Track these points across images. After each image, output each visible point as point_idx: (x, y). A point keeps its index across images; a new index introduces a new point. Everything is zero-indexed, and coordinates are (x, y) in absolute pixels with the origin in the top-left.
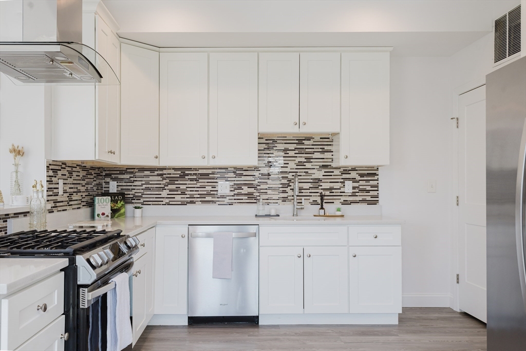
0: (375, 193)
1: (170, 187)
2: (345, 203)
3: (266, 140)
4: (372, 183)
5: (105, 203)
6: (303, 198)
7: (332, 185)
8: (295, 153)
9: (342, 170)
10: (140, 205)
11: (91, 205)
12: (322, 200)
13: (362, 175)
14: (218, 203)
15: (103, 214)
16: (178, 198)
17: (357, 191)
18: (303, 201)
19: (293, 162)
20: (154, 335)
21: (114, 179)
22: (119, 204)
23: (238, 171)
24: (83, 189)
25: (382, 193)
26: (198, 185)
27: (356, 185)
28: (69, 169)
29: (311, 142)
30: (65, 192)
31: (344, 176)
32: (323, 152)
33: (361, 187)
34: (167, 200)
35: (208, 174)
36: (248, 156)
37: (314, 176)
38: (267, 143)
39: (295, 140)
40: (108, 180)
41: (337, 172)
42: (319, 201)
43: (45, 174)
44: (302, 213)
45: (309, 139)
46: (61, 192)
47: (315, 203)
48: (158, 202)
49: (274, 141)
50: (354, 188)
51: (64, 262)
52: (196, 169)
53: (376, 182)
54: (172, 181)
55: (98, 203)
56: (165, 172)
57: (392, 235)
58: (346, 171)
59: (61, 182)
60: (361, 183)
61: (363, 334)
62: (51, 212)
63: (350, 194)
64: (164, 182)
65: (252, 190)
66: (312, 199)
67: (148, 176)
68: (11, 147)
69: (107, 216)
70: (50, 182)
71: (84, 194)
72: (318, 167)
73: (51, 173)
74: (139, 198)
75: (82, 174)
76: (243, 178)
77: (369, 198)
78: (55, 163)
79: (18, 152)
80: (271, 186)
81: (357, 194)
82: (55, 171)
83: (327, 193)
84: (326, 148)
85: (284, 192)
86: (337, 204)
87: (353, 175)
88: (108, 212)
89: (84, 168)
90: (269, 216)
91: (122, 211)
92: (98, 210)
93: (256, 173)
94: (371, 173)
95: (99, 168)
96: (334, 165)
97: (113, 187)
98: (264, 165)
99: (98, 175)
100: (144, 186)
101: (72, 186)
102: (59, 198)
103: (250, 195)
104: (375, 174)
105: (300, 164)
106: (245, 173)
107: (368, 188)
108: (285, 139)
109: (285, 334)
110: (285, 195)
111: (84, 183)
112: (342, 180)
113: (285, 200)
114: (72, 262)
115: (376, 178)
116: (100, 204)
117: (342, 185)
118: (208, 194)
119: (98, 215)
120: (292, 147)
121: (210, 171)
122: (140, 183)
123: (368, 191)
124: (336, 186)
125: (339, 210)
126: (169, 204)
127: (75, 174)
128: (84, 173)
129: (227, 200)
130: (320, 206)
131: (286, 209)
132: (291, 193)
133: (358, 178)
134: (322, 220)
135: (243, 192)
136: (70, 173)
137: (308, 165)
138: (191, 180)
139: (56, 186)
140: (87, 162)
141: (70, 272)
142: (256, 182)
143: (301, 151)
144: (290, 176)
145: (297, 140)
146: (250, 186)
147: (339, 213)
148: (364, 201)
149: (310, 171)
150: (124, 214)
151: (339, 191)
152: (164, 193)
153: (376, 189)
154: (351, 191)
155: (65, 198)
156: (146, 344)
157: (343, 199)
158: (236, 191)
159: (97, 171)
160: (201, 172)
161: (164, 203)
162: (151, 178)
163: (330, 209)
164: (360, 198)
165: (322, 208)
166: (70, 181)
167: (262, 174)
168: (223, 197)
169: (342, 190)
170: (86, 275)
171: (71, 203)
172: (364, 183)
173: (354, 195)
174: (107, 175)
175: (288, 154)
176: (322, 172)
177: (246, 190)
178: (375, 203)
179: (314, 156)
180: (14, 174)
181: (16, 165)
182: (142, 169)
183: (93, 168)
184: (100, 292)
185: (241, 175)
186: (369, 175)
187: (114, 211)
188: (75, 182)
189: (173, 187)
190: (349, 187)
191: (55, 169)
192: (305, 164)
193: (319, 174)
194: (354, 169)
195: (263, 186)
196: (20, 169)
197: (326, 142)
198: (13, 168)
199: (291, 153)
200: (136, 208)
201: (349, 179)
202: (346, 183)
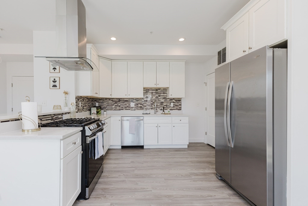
0: (180, 106)
1: (115, 104)
2: (171, 110)
4: (179, 103)
5: (94, 110)
6: (158, 108)
7: (167, 104)
9: (170, 99)
10: (106, 110)
11: (90, 110)
12: (164, 109)
13: (176, 101)
14: (131, 110)
15: (94, 113)
16: (118, 108)
18: (158, 109)
19: (154, 97)
20: (110, 152)
21: (97, 102)
22: (99, 110)
23: (137, 99)
24: (87, 105)
25: (182, 106)
26: (124, 104)
27: (174, 104)
28: (83, 99)
29: (160, 90)
30: (82, 106)
31: (171, 101)
32: (164, 93)
33: (176, 105)
34: (114, 109)
35: (127, 101)
36: (140, 95)
37: (161, 101)
38: (146, 90)
40: (95, 102)
41: (168, 100)
42: (163, 109)
43: (75, 100)
44: (157, 113)
45: (159, 89)
46: (80, 106)
47: (161, 110)
48: (111, 109)
49: (149, 90)
50: (174, 105)
51: (81, 128)
52: (123, 99)
53: (181, 103)
54: (116, 102)
56: (114, 100)
57: (186, 120)
58: (171, 99)
59: (80, 103)
60: (176, 103)
61: (176, 151)
62: (77, 112)
64: (113, 103)
65: (141, 105)
66: (160, 108)
67: (108, 101)
68: (64, 92)
70: (76, 103)
71: (88, 107)
72: (162, 98)
73: (77, 100)
74: (105, 108)
75: (87, 100)
76: (139, 102)
77: (178, 108)
78: (78, 97)
79: (66, 93)
80: (147, 104)
82: (78, 99)
83: (165, 106)
84: (165, 92)
85: (152, 106)
86: (168, 110)
87: (174, 101)
88: (95, 112)
89: (88, 98)
90: (147, 114)
91: (100, 112)
92: (92, 112)
93: (143, 100)
94: (179, 100)
95: (92, 98)
96: (167, 97)
97: (97, 104)
98: (145, 98)
99: (92, 101)
100: (107, 104)
101: (84, 104)
102: (80, 108)
103: (141, 107)
104: (180, 101)
105: (157, 97)
106: (139, 100)
107: (178, 105)
108: (152, 89)
109: (152, 151)
110: (152, 107)
111: (87, 103)
113: (152, 109)
114: (84, 128)
118: (128, 107)
119: (92, 113)
120: (154, 92)
121: (128, 100)
122: (106, 103)
123: (178, 106)
124: (168, 104)
125: (169, 112)
126: (115, 110)
127: (85, 100)
128: (88, 100)
129: (133, 109)
130: (163, 111)
131: (152, 111)
132: (154, 106)
133: (175, 102)
134: (163, 115)
135: (138, 106)
136: (83, 100)
137: (159, 98)
138: (122, 102)
139: (79, 104)
140: (88, 96)
141: (83, 132)
142: (143, 103)
143: (157, 93)
144: (153, 101)
145: (156, 90)
146: (141, 104)
147: (169, 113)
148: (177, 109)
149: (160, 100)
150: (101, 113)
152: (113, 107)
154: (173, 106)
155: (82, 108)
156: (108, 154)
157: (170, 108)
158: (136, 106)
159: (92, 99)
160: (125, 100)
162: (109, 102)
163: (166, 111)
165: (164, 111)
166: (83, 102)
167: (145, 101)
168: (132, 108)
169: (170, 105)
170: (88, 133)
171: (83, 110)
173: (174, 107)
174: (95, 101)
176: (164, 100)
177: (139, 105)
178: (180, 109)
179: (161, 95)
180: (65, 100)
181: (66, 97)
182: (106, 99)
183: (90, 98)
184: (93, 138)
185: (138, 101)
186: (178, 101)
187: (98, 112)
188: (85, 103)
189: (116, 104)
190: (172, 104)
191: (78, 98)
193: (163, 101)
194: (174, 99)
195: (145, 104)
196: (67, 99)
197: (165, 90)
198: (65, 98)
199: (154, 94)
200: (104, 111)
201: (172, 102)
202: (171, 103)
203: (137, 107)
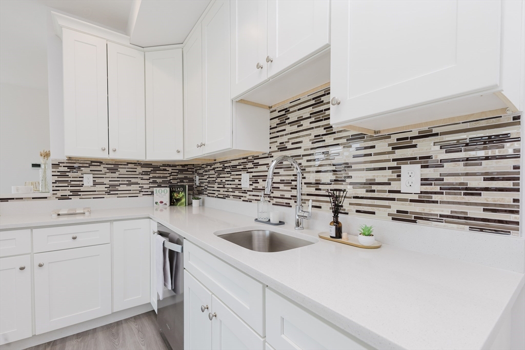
1: (218, 180)
2: (401, 217)
3: (279, 112)
4: (490, 166)
5: (163, 193)
7: (372, 175)
8: (311, 123)
9: (393, 139)
14: (242, 198)
15: (161, 202)
16: (222, 191)
17: (437, 189)
19: (308, 138)
21: (198, 174)
22: (181, 195)
23: (256, 160)
24: (143, 181)
26: (231, 179)
27: (431, 173)
28: (111, 166)
30: (99, 184)
31: (400, 154)
33: (447, 180)
34: (218, 193)
35: (236, 166)
37: (337, 159)
39: (310, 100)
41: (382, 146)
46: (87, 184)
49: (287, 111)
50: (425, 181)
52: (230, 161)
53: (512, 162)
54: (219, 174)
55: (156, 193)
58: (405, 142)
59: (89, 176)
60: (448, 167)
63: (416, 197)
64: (216, 175)
69: (165, 204)
70: (60, 176)
72: (344, 141)
73: (64, 169)
75: (144, 170)
76: (258, 168)
77: (478, 212)
80: (283, 178)
81: (435, 197)
82: (74, 168)
83: (361, 192)
86: (380, 218)
87: (425, 147)
92: (156, 199)
97: (197, 180)
98: (276, 149)
99: (184, 171)
102: (83, 189)
105: (317, 139)
106: (260, 162)
107: (476, 182)
108: (299, 103)
111: (146, 177)
112: (394, 164)
115: (509, 148)
116: (158, 194)
117: (395, 176)
118: (236, 188)
119: (156, 203)
120: (306, 113)
121: (237, 163)
123: (475, 191)
124: (381, 176)
126: (218, 197)
127: (123, 170)
128: (148, 169)
129: (247, 196)
133: (440, 155)
135: (259, 186)
136: (113, 169)
137: (329, 140)
138: (228, 173)
139: (78, 179)
143: (318, 117)
145: (313, 99)
146: (264, 178)
148: (457, 218)
149: (331, 150)
150: (188, 203)
151: (387, 188)
152: (216, 186)
153: (509, 184)
154: (418, 188)
155: (99, 188)
157: (395, 206)
158: (254, 186)
159: (178, 168)
161: (215, 195)
164: (446, 210)
165: (335, 222)
166: (111, 175)
169: (394, 186)
171: (113, 192)
172: (460, 167)
173: (425, 199)
175: (302, 125)
176: (353, 150)
177: (261, 184)
178: (499, 227)
187: (177, 200)
188: (125, 176)
189: (220, 180)
190: (411, 179)
191: (74, 165)
192: (324, 138)
194: (427, 134)
199: (306, 124)
201: (412, 160)
202: (406, 169)
203: (256, 189)
